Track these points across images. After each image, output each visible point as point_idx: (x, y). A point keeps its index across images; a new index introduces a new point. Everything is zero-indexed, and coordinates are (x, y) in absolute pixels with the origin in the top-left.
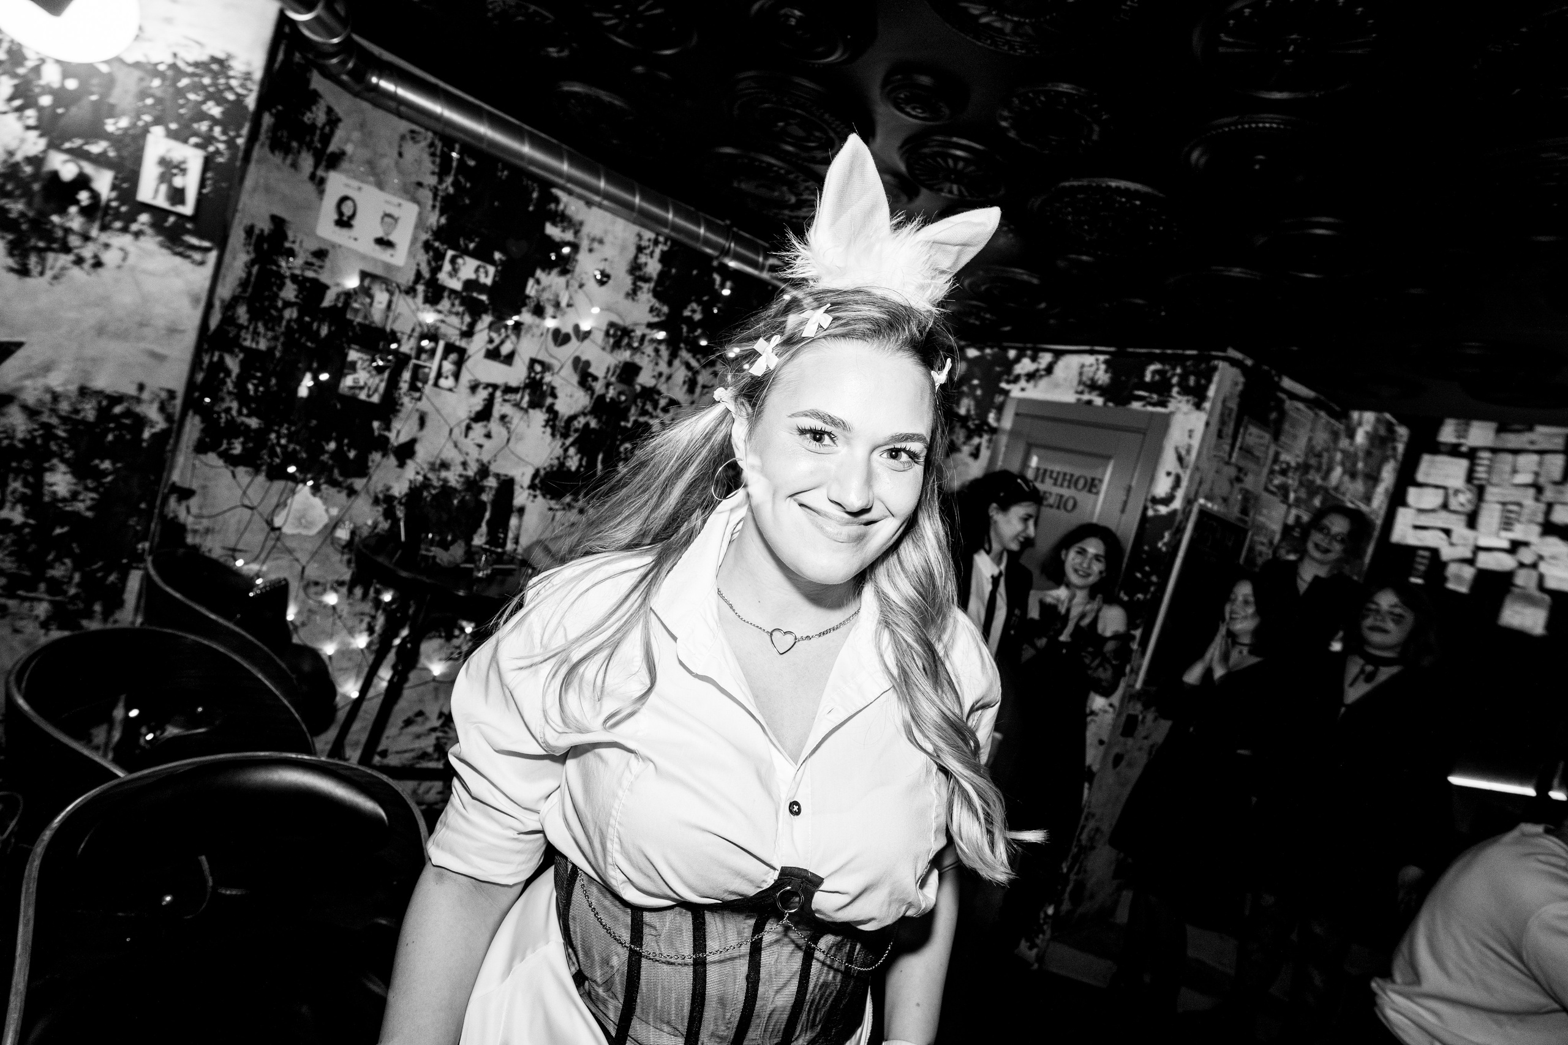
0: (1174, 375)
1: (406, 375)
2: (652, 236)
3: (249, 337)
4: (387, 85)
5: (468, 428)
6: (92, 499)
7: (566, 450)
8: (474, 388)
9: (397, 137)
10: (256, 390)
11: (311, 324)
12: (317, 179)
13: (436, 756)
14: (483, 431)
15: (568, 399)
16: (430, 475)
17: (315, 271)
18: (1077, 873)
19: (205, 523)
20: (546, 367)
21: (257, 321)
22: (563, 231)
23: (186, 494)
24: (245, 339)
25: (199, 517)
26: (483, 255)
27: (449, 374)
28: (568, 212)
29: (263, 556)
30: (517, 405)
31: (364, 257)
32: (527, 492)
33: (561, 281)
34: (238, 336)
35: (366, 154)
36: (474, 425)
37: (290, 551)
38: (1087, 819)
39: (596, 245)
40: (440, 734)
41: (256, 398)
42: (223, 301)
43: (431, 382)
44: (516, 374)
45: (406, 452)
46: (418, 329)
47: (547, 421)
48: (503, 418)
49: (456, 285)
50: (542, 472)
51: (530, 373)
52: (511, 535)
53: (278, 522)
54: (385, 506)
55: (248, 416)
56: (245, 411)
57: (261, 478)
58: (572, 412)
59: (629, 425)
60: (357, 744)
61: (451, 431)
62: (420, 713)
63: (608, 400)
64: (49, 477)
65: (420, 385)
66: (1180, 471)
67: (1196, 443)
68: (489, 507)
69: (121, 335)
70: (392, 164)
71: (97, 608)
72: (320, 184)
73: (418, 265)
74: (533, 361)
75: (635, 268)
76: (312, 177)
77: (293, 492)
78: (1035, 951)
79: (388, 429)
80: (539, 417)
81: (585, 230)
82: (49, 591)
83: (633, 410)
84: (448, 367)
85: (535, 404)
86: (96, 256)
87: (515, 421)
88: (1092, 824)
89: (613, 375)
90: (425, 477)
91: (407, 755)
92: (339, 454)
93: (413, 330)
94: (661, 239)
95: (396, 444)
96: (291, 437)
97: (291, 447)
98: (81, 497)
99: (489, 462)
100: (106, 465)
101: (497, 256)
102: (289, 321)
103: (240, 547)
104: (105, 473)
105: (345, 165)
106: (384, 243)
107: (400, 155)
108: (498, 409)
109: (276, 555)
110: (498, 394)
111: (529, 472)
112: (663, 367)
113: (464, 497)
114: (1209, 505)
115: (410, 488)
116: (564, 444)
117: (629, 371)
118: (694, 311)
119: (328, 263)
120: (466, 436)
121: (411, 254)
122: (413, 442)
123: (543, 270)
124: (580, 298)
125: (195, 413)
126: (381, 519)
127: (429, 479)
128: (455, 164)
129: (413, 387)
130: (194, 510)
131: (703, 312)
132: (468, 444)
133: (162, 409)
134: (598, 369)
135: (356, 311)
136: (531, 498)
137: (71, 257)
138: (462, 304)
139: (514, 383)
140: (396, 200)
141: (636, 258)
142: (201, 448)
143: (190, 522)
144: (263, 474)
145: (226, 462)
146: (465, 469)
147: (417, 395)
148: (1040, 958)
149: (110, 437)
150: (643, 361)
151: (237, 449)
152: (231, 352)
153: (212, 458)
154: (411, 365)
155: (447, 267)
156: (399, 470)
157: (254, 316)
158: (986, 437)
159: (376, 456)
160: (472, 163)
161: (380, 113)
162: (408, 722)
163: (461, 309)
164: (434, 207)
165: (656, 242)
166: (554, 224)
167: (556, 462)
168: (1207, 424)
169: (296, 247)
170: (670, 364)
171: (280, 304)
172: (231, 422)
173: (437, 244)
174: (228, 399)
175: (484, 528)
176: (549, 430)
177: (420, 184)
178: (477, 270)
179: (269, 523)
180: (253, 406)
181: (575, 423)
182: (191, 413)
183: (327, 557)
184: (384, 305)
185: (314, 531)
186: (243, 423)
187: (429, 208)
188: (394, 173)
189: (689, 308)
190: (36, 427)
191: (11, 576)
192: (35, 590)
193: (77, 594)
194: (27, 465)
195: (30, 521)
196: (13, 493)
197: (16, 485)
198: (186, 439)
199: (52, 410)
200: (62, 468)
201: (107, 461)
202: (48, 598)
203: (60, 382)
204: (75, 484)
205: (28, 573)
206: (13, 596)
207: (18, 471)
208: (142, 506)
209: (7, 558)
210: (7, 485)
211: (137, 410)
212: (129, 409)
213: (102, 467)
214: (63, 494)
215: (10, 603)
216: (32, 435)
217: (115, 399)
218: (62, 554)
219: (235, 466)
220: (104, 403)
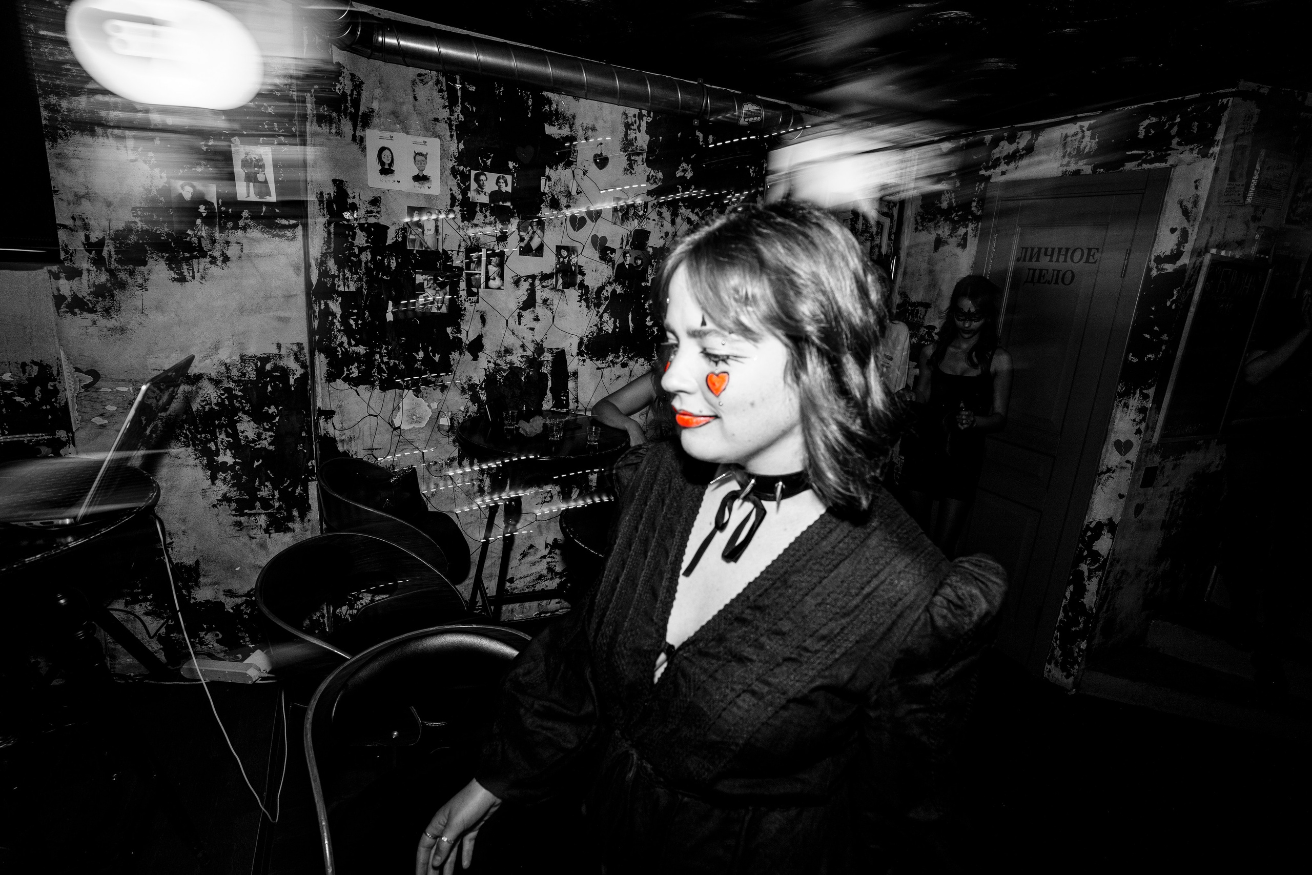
0: (1171, 126)
1: (463, 285)
2: (637, 111)
3: (341, 283)
4: (391, 41)
5: (520, 316)
6: (271, 436)
7: (601, 317)
8: (517, 283)
9: (410, 84)
10: (357, 324)
11: (383, 260)
12: (358, 138)
13: (549, 576)
14: (532, 316)
15: (594, 273)
16: (498, 362)
17: (375, 216)
18: (1106, 612)
19: (348, 433)
20: (571, 250)
21: (344, 268)
22: (560, 128)
23: (329, 414)
24: (339, 286)
25: (342, 430)
26: (500, 168)
27: (495, 275)
28: (561, 109)
29: (392, 450)
30: (554, 288)
31: (408, 195)
32: (577, 358)
33: (568, 172)
34: (333, 284)
35: (389, 106)
36: (524, 313)
37: (410, 442)
38: (1112, 564)
39: (590, 132)
40: (550, 560)
41: (358, 331)
42: (316, 260)
43: (483, 286)
44: (548, 263)
45: (476, 347)
46: (463, 244)
47: (581, 296)
48: (545, 301)
49: (485, 199)
50: (586, 340)
51: (559, 259)
52: (571, 396)
53: (397, 423)
54: (470, 393)
55: (356, 345)
56: (353, 342)
57: (377, 391)
58: (600, 285)
59: (649, 284)
60: (491, 576)
61: (507, 321)
62: (531, 547)
63: (627, 266)
64: (240, 427)
65: (475, 290)
66: (1185, 224)
67: (1204, 192)
68: (550, 378)
69: (256, 310)
70: (411, 107)
71: (295, 513)
72: (360, 142)
73: (451, 190)
74: (559, 248)
75: (627, 145)
76: (354, 138)
77: (402, 397)
78: (1071, 679)
79: (460, 332)
80: (573, 294)
81: (578, 123)
82: (262, 508)
83: (650, 271)
84: (493, 269)
85: (567, 285)
86: (223, 254)
87: (556, 302)
88: (1118, 568)
89: (626, 245)
90: (495, 363)
91: (528, 579)
92: (427, 360)
93: (460, 246)
94: (644, 112)
95: (468, 343)
96: (389, 354)
97: (392, 362)
98: (263, 437)
99: (542, 341)
100: (272, 410)
101: (511, 165)
102: (366, 263)
103: (375, 446)
104: (273, 417)
105: (376, 121)
106: (420, 178)
107: (415, 98)
108: (540, 295)
109: (402, 447)
110: (537, 282)
111: (576, 341)
112: (668, 227)
113: (529, 373)
114: (1223, 253)
115: (486, 375)
116: (598, 312)
117: (640, 238)
118: (685, 171)
119: (383, 208)
120: (520, 324)
121: (443, 181)
122: (480, 337)
123: (551, 168)
124: (586, 184)
125: (320, 351)
126: (470, 404)
127: (499, 365)
128: (459, 94)
129: (470, 293)
130: (338, 426)
131: (693, 169)
132: (523, 330)
133: (297, 359)
134: (614, 242)
135: (414, 241)
136: (581, 363)
137: (208, 259)
138: (491, 215)
139: (548, 271)
140: (421, 139)
141: (626, 135)
142: (331, 377)
143: (337, 434)
144: (378, 387)
145: (349, 385)
146: (525, 350)
147: (475, 298)
148: (1076, 685)
149: (269, 388)
150: (648, 226)
151: (355, 374)
152: (332, 298)
153: (340, 383)
154: (464, 274)
155: (474, 185)
156: (474, 362)
157: (341, 265)
158: (971, 226)
159: (455, 355)
160: (473, 89)
161: (391, 67)
162: (524, 555)
163: (492, 218)
164: (452, 136)
165: (641, 117)
166: (551, 124)
167: (595, 328)
168: (1216, 170)
169: (356, 201)
170: (673, 223)
171: (356, 251)
172: (345, 353)
173: (461, 168)
174: (339, 335)
175: (549, 395)
176: (584, 303)
177: (436, 120)
178: (498, 182)
179: (391, 424)
180: (358, 336)
181: (604, 292)
182: (317, 353)
183: (438, 442)
184: (433, 231)
185: (424, 424)
186: (353, 352)
187: (448, 138)
188: (415, 117)
189: (681, 169)
190: (222, 392)
191: (237, 501)
192: (254, 508)
193: (280, 506)
194: (225, 421)
195: (237, 460)
196: (222, 442)
197: (222, 437)
198: (318, 373)
199: (228, 377)
200: (246, 418)
201: (272, 407)
202: (263, 512)
203: (227, 354)
204: (257, 428)
205: (247, 497)
206: (243, 515)
207: (221, 427)
208: (304, 434)
209: (232, 489)
210: (217, 438)
211: (282, 364)
212: (275, 365)
213: (270, 411)
214: (251, 435)
215: (243, 519)
216: (221, 398)
217: (265, 359)
218: (264, 479)
219: (356, 385)
220: (259, 364)
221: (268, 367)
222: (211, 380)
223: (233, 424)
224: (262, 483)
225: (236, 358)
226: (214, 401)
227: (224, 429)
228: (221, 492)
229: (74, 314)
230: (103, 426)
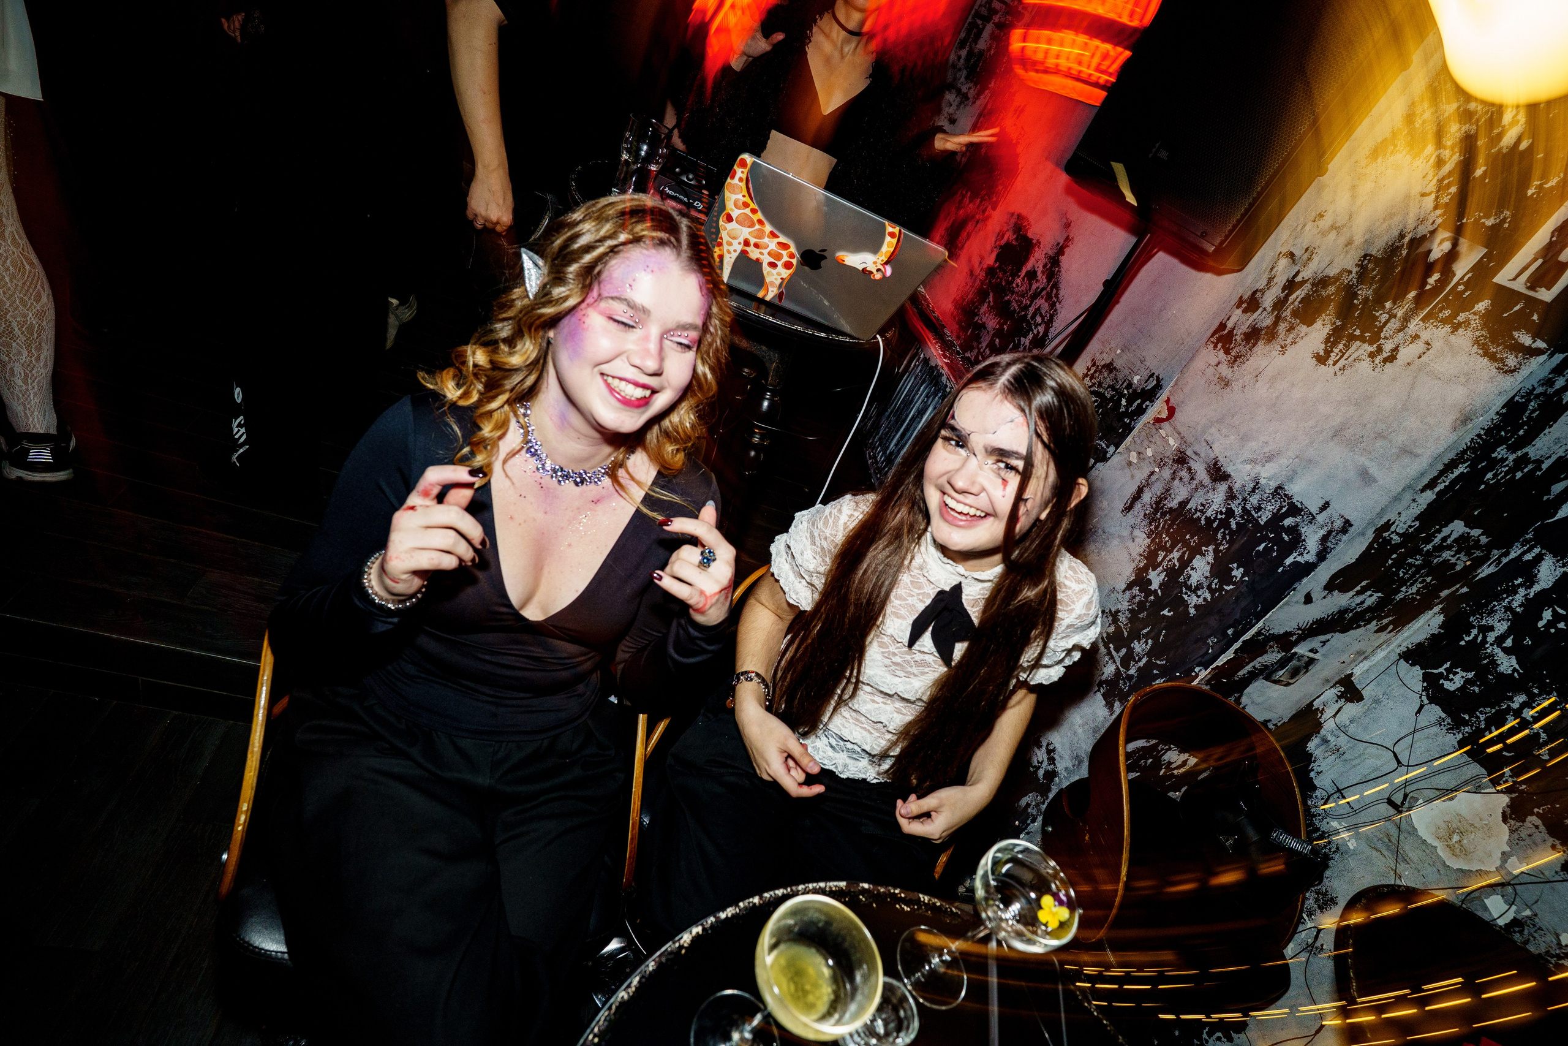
6: (1205, 599)
10: (1550, 624)
23: (1352, 694)
25: (1342, 728)
41: (1540, 637)
55: (1507, 651)
56: (1509, 643)
64: (1197, 561)
69: (1353, 443)
77: (1478, 789)
82: (1122, 659)
86: (1395, 350)
98: (1199, 593)
100: (1237, 573)
104: (1231, 580)
130: (1342, 718)
142: (1412, 656)
143: (1329, 725)
144: (1460, 736)
145: (1425, 689)
149: (1261, 548)
153: (1414, 675)
172: (1476, 647)
174: (1500, 614)
180: (1528, 641)
186: (1491, 655)
190: (1224, 510)
191: (1118, 628)
192: (1117, 650)
193: (1132, 676)
194: (1194, 541)
195: (1159, 591)
196: (1170, 560)
197: (1176, 555)
198: (1406, 635)
199: (1245, 499)
200: (1210, 557)
201: (1241, 570)
202: (1118, 664)
203: (1269, 475)
204: (1206, 578)
205: (1126, 634)
206: (1107, 647)
207: (1186, 544)
208: (1230, 632)
209: (1127, 612)
210: (1171, 552)
211: (1303, 530)
212: (1297, 525)
213: (1234, 573)
214: (1193, 581)
215: (1103, 650)
216: (1216, 517)
217: (1294, 510)
218: (1152, 634)
219: (1432, 700)
220: (1284, 510)
221: (1288, 522)
222: (1230, 488)
223: (1196, 551)
224: (1146, 636)
225: (1273, 484)
226: (1209, 514)
227: (1185, 549)
228: (1119, 606)
229: (1215, 347)
230: (1130, 464)
